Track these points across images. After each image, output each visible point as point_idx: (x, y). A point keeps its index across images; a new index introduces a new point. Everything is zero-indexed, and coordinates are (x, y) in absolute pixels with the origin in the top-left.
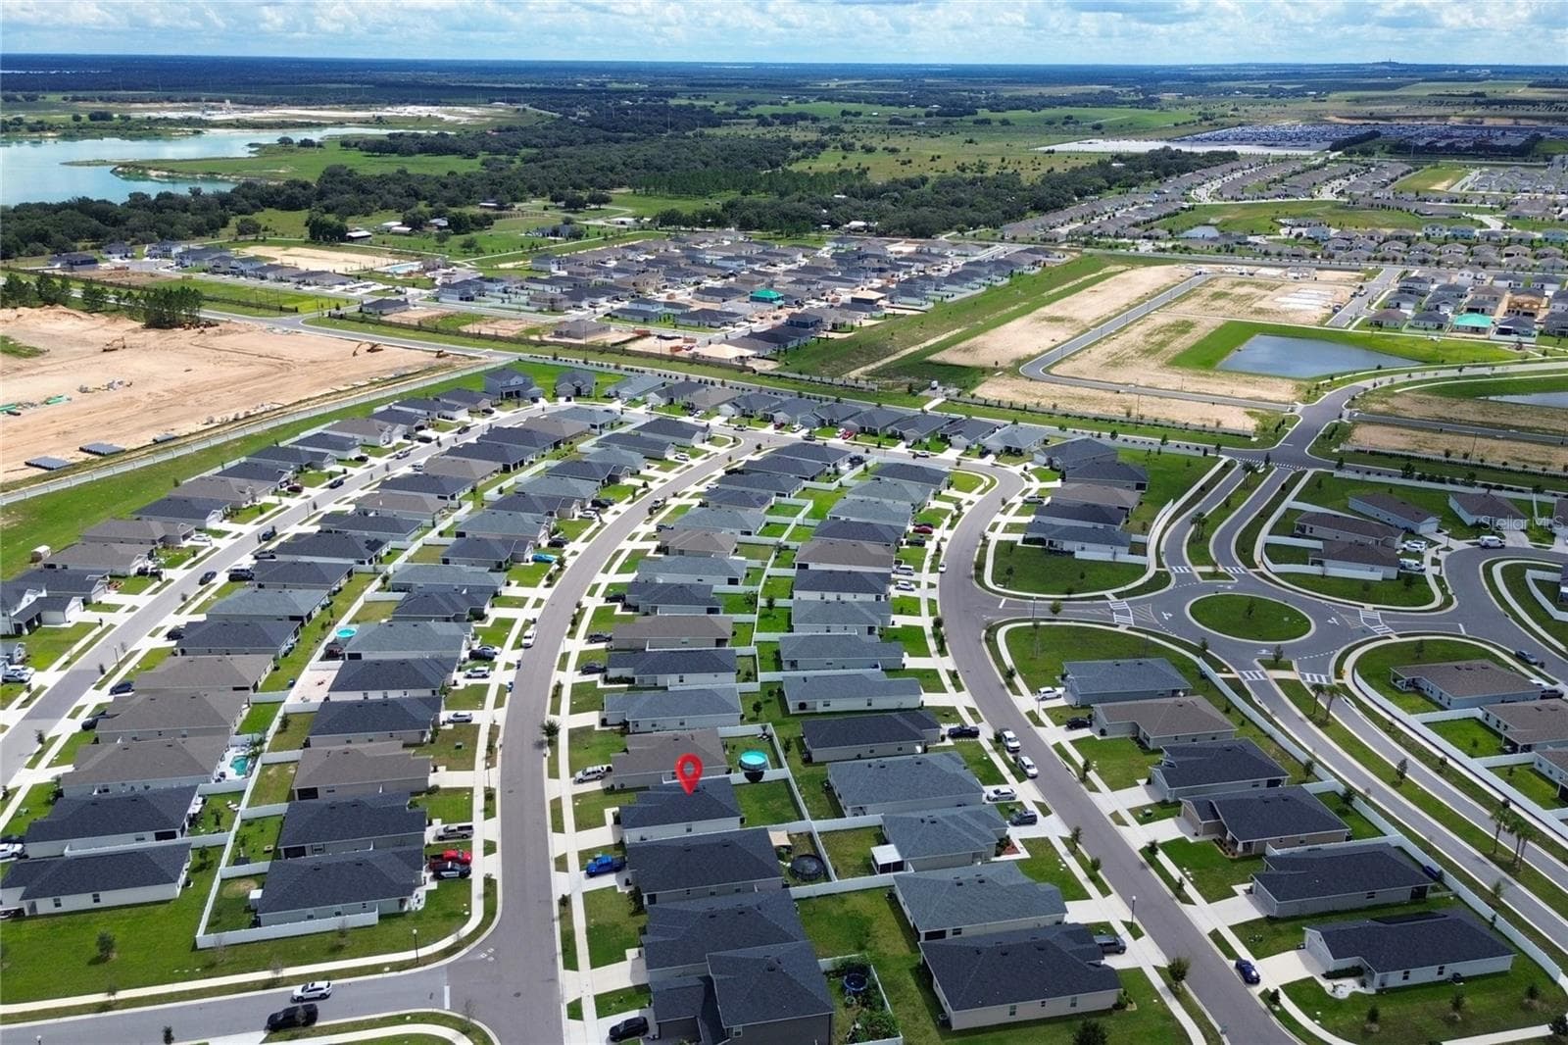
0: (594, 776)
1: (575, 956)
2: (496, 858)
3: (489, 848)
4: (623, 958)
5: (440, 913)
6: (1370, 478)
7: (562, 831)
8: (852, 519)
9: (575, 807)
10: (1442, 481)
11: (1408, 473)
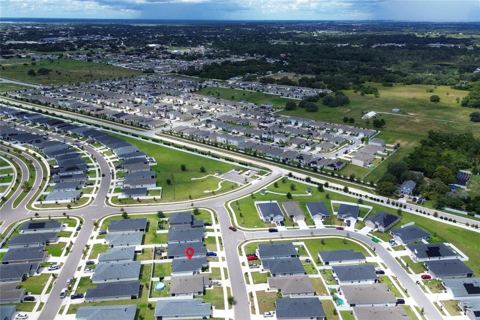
1: (219, 239)
2: (241, 261)
3: (243, 264)
4: (208, 237)
5: (251, 248)
7: (224, 268)
9: (221, 275)
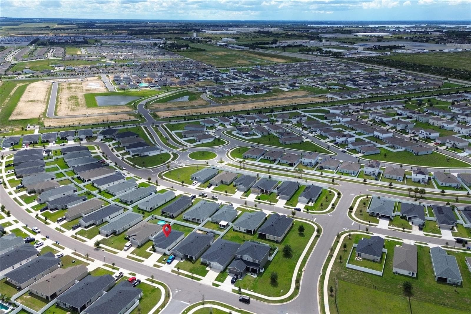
0: (130, 246)
2: (139, 275)
6: (179, 122)
7: (143, 261)
8: (80, 165)
9: (136, 255)
11: (185, 120)
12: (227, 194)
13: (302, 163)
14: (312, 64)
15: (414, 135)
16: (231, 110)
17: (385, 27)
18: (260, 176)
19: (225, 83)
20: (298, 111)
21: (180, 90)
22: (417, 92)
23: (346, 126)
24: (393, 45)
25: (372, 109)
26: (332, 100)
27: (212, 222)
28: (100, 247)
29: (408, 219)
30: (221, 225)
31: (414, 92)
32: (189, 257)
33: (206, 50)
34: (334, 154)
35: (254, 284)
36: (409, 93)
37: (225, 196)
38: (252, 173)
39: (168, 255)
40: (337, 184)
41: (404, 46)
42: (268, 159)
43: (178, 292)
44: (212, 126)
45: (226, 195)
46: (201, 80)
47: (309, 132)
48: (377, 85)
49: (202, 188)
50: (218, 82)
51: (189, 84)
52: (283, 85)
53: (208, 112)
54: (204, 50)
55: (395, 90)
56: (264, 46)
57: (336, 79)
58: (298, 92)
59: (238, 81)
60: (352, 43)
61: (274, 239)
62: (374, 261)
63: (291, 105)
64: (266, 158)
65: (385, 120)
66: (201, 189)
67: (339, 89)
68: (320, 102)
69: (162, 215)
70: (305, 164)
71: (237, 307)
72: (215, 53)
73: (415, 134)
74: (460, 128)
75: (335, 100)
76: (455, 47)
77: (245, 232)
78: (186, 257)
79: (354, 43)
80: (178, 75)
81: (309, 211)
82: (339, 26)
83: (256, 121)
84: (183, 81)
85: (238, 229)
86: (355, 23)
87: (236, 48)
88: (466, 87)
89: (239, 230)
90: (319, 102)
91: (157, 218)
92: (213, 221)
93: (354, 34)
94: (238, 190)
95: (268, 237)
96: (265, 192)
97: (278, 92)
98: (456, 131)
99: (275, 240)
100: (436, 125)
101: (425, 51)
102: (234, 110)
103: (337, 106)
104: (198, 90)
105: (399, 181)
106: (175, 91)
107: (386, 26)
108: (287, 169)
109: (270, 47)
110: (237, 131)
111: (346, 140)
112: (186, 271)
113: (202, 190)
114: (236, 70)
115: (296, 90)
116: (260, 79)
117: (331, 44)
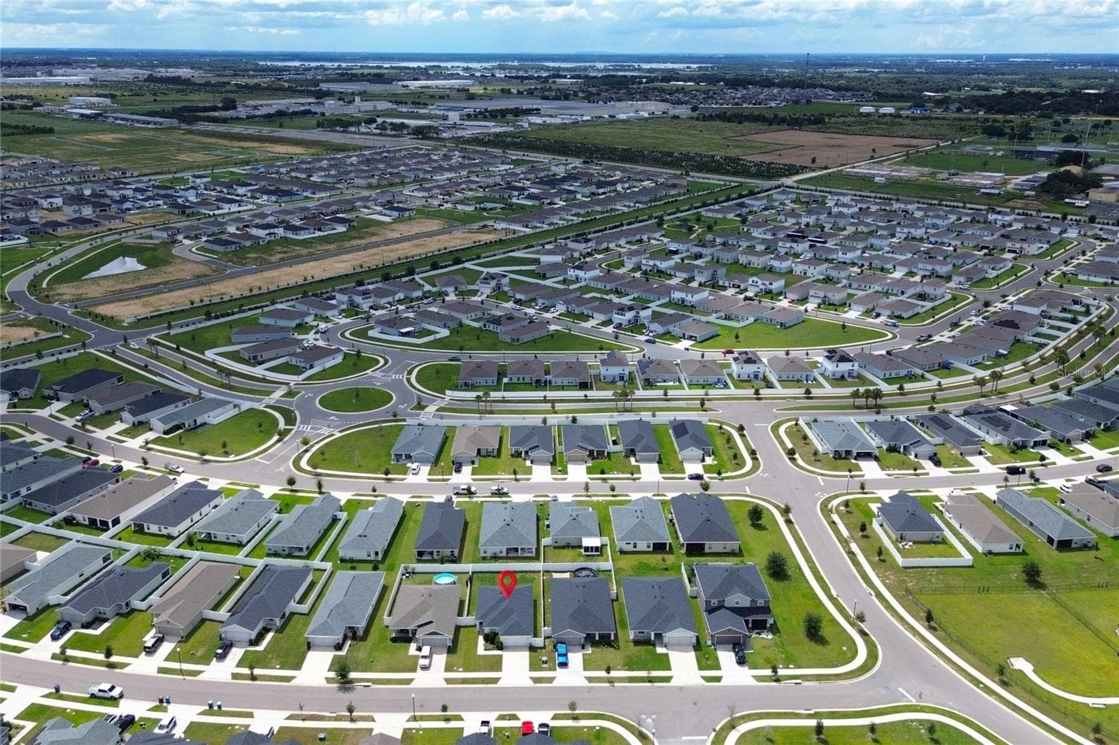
10: (233, 314)
11: (209, 318)
12: (518, 477)
13: (602, 379)
14: (385, 154)
15: (737, 290)
16: (305, 280)
17: (439, 67)
18: (549, 422)
19: (211, 213)
20: (468, 265)
21: (99, 242)
22: (659, 203)
23: (599, 287)
24: (513, 107)
25: (612, 246)
26: (516, 236)
27: (555, 548)
28: (351, 682)
29: (902, 450)
30: (587, 549)
31: (653, 204)
32: (597, 638)
33: (56, 129)
34: (637, 349)
35: (782, 653)
36: (645, 206)
37: (514, 482)
38: (524, 418)
39: (541, 648)
40: (712, 410)
41: (538, 110)
42: (521, 381)
43: (653, 720)
44: (299, 325)
45: (517, 480)
46: (130, 209)
47: (539, 310)
48: (572, 196)
49: (445, 477)
50: (187, 211)
51: (107, 222)
52: (365, 207)
53: (251, 291)
54: (51, 131)
55: (618, 203)
56: (207, 114)
57: (474, 186)
58: (420, 223)
59: (240, 205)
60: (419, 104)
61: (725, 548)
62: (935, 543)
63: (437, 253)
64: (515, 380)
65: (663, 265)
66: (444, 480)
67: (502, 208)
68: (493, 240)
69: (419, 561)
70: (608, 380)
71: (801, 709)
72: (92, 138)
73: (739, 287)
74: (806, 267)
75: (520, 234)
76: (634, 109)
77: (649, 549)
78: (590, 640)
79: (425, 104)
80: (49, 200)
81: (723, 475)
82: (336, 64)
83: (397, 298)
84: (78, 215)
85: (630, 548)
86: (365, 57)
87: (138, 121)
88: (732, 188)
89: (635, 549)
90: (491, 242)
91: (415, 571)
92: (556, 545)
93: (400, 83)
94: (532, 462)
95: (710, 548)
96: (595, 454)
97: (372, 226)
98: (798, 273)
99: (727, 550)
100: (756, 266)
101: (585, 118)
102: (313, 277)
103: (537, 245)
104: (151, 237)
105: (810, 382)
106: (87, 246)
107: (442, 64)
108: (586, 396)
109: (232, 118)
110: (379, 329)
111: (635, 316)
112: (619, 670)
113: (448, 480)
114: (209, 179)
115: (410, 218)
116: (294, 198)
117: (375, 107)
